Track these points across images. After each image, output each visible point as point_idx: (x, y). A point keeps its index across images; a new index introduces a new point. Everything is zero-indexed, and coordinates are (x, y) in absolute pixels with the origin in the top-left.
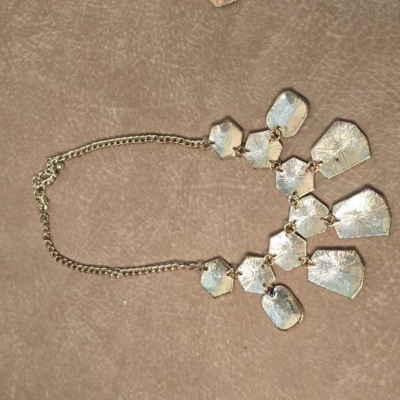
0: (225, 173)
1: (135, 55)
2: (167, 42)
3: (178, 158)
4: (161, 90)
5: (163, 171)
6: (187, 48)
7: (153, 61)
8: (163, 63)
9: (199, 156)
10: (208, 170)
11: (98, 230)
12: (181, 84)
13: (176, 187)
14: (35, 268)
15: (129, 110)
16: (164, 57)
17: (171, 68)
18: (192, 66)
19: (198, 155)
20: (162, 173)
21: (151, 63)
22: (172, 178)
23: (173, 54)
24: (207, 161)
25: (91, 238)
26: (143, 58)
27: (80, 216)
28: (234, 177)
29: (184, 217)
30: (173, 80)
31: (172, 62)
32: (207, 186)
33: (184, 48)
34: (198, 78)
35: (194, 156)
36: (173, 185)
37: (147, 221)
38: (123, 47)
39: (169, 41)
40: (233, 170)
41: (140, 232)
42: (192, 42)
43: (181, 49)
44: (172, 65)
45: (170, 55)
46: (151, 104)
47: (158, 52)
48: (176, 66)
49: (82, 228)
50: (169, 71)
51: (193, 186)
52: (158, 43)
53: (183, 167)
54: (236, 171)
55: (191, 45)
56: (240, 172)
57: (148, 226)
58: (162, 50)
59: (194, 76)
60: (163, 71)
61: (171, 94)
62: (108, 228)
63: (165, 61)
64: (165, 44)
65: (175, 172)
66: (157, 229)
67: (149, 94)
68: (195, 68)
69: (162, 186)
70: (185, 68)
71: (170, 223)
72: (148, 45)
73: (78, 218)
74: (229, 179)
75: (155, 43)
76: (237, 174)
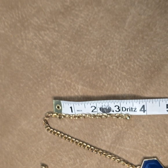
0: (140, 144)
1: (101, 60)
2: (122, 59)
3: (113, 126)
4: (112, 84)
5: (101, 131)
6: (134, 66)
7: (111, 67)
8: (117, 70)
9: (126, 130)
10: (130, 140)
11: (51, 153)
12: (125, 85)
13: (107, 143)
14: (5, 163)
15: (89, 89)
16: (118, 67)
17: (121, 74)
18: (135, 77)
19: (125, 128)
20: (100, 132)
21: (109, 68)
22: (106, 137)
23: (125, 66)
24: (131, 134)
25: (45, 157)
26: (105, 63)
27: (42, 141)
28: (146, 149)
29: (107, 162)
30: (121, 81)
31: (123, 71)
32: (127, 149)
33: (132, 66)
34: (137, 84)
35: (123, 128)
36: (105, 141)
37: (83, 158)
38: (95, 54)
39: (124, 59)
40: (145, 144)
41: (77, 163)
42: (138, 63)
43: (130, 65)
44: (123, 73)
45: (123, 67)
46: (104, 90)
47: (116, 63)
48: (125, 74)
49: (41, 148)
50: (120, 76)
51: (118, 146)
52: (117, 58)
53: (114, 132)
54: (148, 146)
55: (137, 65)
56: (150, 146)
57: (83, 161)
58: (118, 62)
59: (134, 82)
60: (116, 74)
61: (118, 89)
62: (57, 154)
63: (119, 69)
64: (121, 60)
65: (109, 134)
66: (88, 165)
67: (104, 84)
68: (136, 78)
69: (98, 140)
70: (130, 76)
71: (98, 164)
72: (111, 57)
73: (40, 142)
74: (142, 149)
75: (115, 58)
76: (148, 148)
